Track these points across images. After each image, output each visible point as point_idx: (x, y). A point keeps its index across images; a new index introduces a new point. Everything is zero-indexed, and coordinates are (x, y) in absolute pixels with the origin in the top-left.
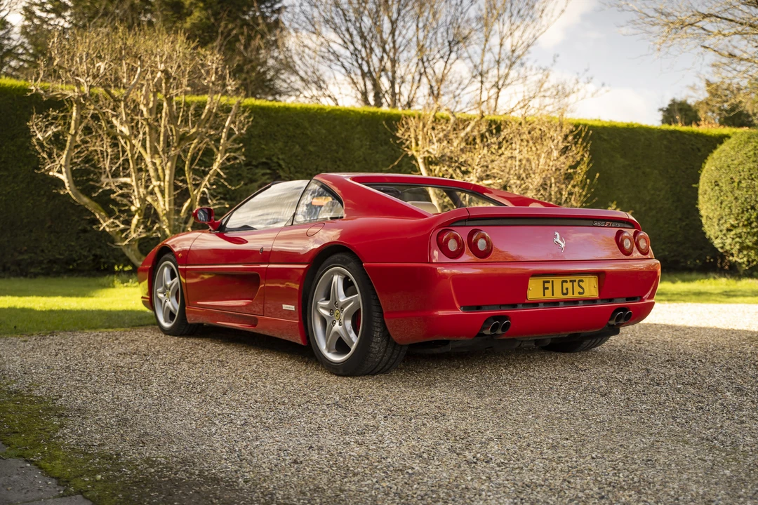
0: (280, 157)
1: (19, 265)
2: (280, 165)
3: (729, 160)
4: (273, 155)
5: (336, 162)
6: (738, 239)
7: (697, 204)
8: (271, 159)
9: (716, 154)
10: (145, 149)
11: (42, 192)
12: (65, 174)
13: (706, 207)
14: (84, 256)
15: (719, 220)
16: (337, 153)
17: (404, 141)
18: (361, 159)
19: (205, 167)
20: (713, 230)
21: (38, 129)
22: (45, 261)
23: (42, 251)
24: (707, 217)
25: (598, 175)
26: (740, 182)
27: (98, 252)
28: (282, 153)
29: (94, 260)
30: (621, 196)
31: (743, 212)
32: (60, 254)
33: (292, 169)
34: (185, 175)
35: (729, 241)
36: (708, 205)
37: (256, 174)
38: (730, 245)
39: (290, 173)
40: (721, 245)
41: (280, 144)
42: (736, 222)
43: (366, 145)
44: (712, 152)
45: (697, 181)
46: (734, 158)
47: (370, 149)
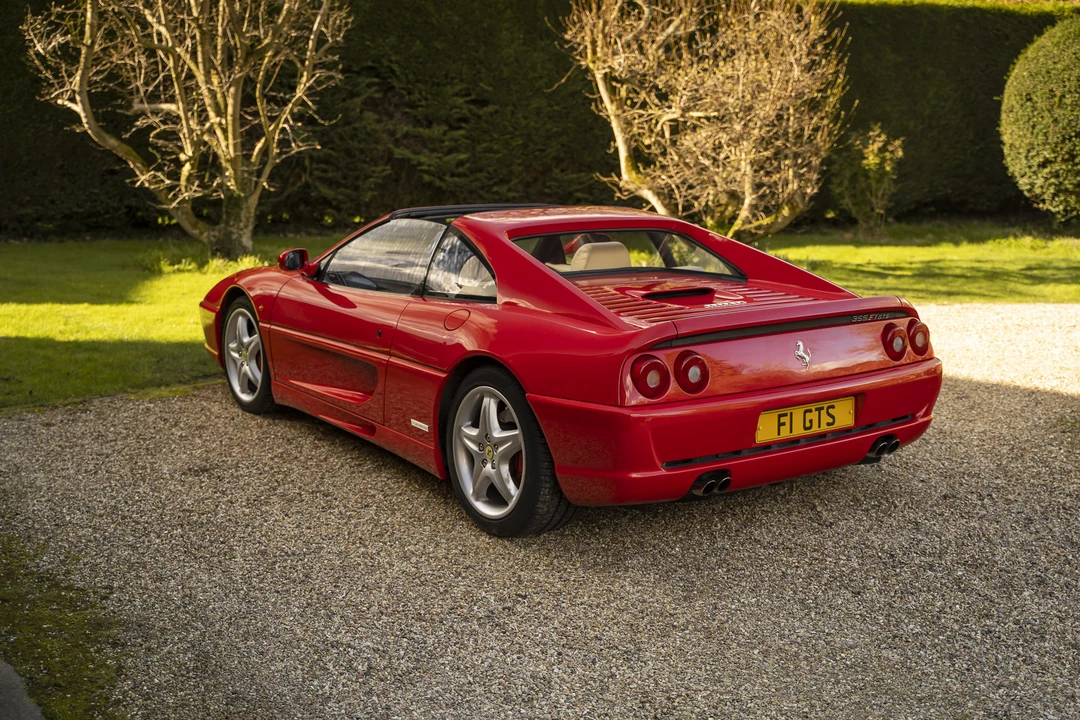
0: (393, 58)
1: (21, 222)
2: (393, 71)
3: (1050, 62)
4: (383, 56)
5: (475, 65)
6: (1053, 180)
7: (999, 125)
8: (379, 62)
9: (1031, 51)
10: (196, 63)
11: (47, 117)
12: (80, 104)
13: (1012, 132)
14: (113, 208)
15: (1029, 151)
16: (477, 51)
17: (575, 46)
18: (511, 59)
19: (285, 94)
20: (1018, 166)
21: (35, 35)
22: (59, 217)
23: (53, 202)
24: (1011, 145)
25: (857, 102)
26: (1063, 96)
27: (133, 202)
28: (395, 53)
29: (127, 214)
30: (889, 109)
31: (1063, 141)
32: (78, 206)
33: (411, 77)
34: (256, 105)
35: (1040, 182)
36: (1014, 128)
37: (358, 84)
38: (1042, 187)
39: (408, 82)
40: (1028, 187)
41: (392, 39)
42: (1053, 155)
43: (519, 38)
44: (1026, 47)
45: (1000, 91)
46: (1056, 60)
47: (524, 44)
